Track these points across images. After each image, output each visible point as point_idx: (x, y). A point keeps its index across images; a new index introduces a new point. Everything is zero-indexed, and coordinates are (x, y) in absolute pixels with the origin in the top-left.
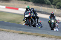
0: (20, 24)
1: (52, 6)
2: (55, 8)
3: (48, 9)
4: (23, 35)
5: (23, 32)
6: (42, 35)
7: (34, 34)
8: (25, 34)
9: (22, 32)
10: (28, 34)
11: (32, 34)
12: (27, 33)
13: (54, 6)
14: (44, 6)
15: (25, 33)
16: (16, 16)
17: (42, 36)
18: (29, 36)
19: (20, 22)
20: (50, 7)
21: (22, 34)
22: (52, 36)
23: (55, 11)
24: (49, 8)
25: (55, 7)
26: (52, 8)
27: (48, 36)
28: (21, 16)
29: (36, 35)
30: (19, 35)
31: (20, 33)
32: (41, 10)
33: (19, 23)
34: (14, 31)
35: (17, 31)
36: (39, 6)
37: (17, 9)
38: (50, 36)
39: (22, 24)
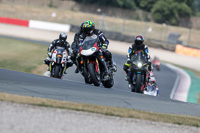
0: (35, 72)
1: (140, 12)
2: (148, 20)
3: (124, 24)
4: (45, 109)
5: (44, 100)
6: (105, 111)
7: (80, 108)
8: (51, 106)
9: (39, 100)
10: (60, 107)
11: (73, 107)
12: (58, 103)
13: (145, 13)
14: (113, 15)
15: (50, 104)
16: (21, 47)
17: (107, 114)
18: (64, 113)
19: (35, 67)
20: (131, 18)
21: (42, 105)
22: (139, 111)
23: (150, 30)
24: (128, 22)
25: (150, 16)
26: (138, 19)
27: (126, 114)
28: (35, 47)
29: (86, 108)
30: (31, 110)
31: (34, 105)
32: (103, 25)
33: (29, 69)
34: (16, 96)
35: (24, 97)
36: (95, 12)
37: (25, 24)
38: (134, 113)
39: (40, 72)
